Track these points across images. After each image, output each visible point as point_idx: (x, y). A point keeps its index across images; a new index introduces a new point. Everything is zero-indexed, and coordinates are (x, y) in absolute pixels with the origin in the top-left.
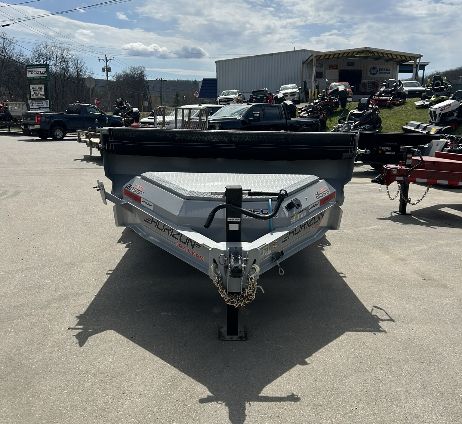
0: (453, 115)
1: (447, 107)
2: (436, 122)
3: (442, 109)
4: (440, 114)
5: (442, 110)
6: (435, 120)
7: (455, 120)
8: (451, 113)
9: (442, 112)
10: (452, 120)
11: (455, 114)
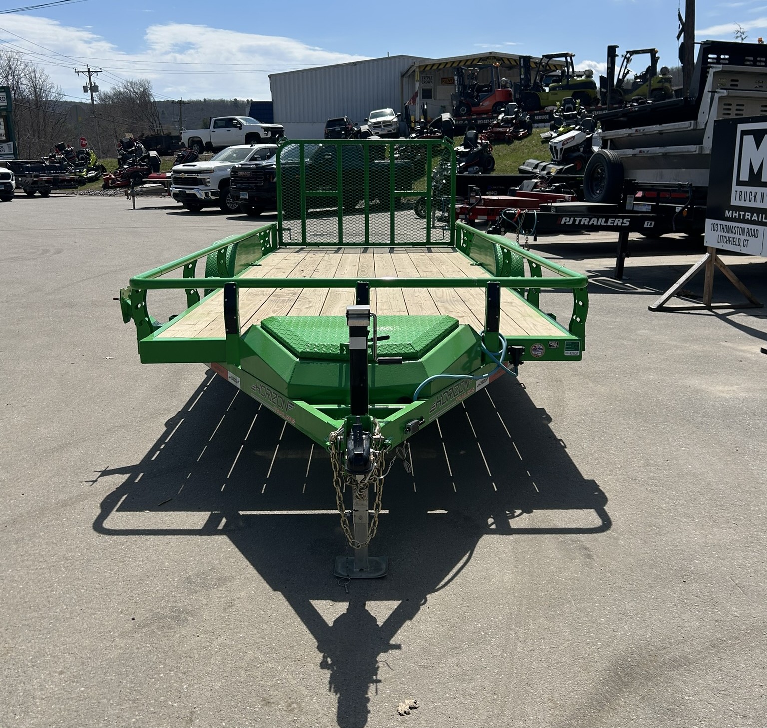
0: (579, 150)
1: (570, 140)
2: (559, 160)
3: (564, 142)
4: (561, 149)
5: (563, 144)
6: (557, 158)
7: (581, 156)
8: (576, 148)
9: (565, 147)
10: (578, 156)
11: (582, 149)
